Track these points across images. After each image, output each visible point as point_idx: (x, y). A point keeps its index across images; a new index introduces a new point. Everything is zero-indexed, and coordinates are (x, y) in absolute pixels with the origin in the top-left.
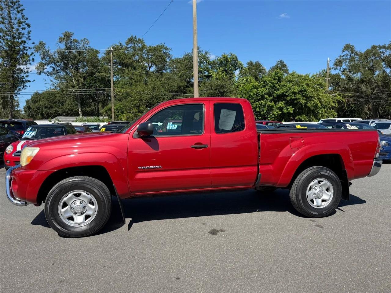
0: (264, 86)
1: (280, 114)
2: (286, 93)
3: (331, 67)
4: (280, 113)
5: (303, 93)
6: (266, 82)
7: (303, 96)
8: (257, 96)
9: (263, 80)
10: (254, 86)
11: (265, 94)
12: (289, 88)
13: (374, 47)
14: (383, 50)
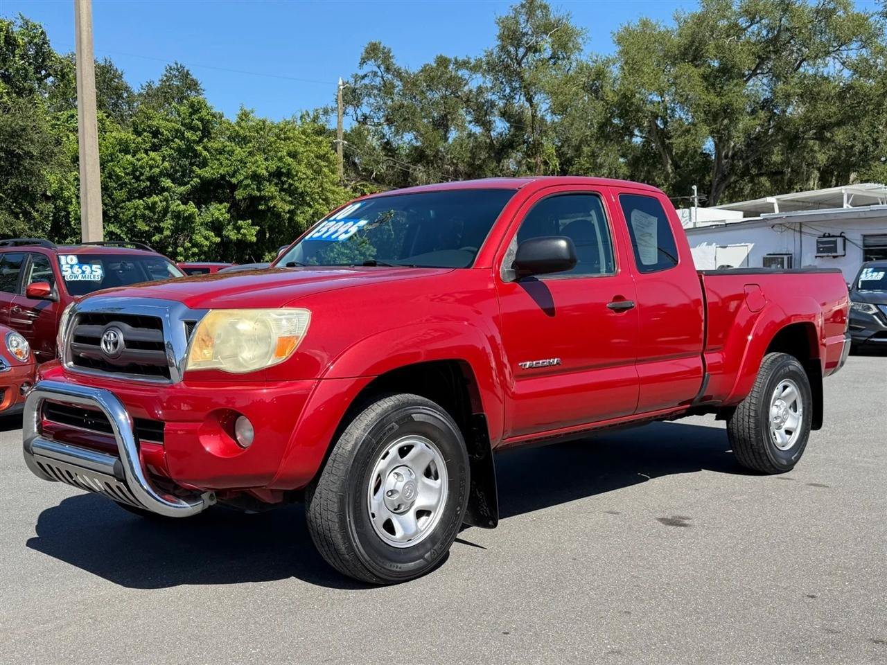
0: (155, 148)
1: (217, 244)
2: (233, 176)
3: (329, 107)
4: (218, 240)
5: (284, 183)
6: (162, 134)
7: (282, 190)
8: (137, 179)
9: (149, 126)
10: (120, 142)
11: (161, 172)
12: (241, 161)
13: (443, 62)
14: (464, 73)
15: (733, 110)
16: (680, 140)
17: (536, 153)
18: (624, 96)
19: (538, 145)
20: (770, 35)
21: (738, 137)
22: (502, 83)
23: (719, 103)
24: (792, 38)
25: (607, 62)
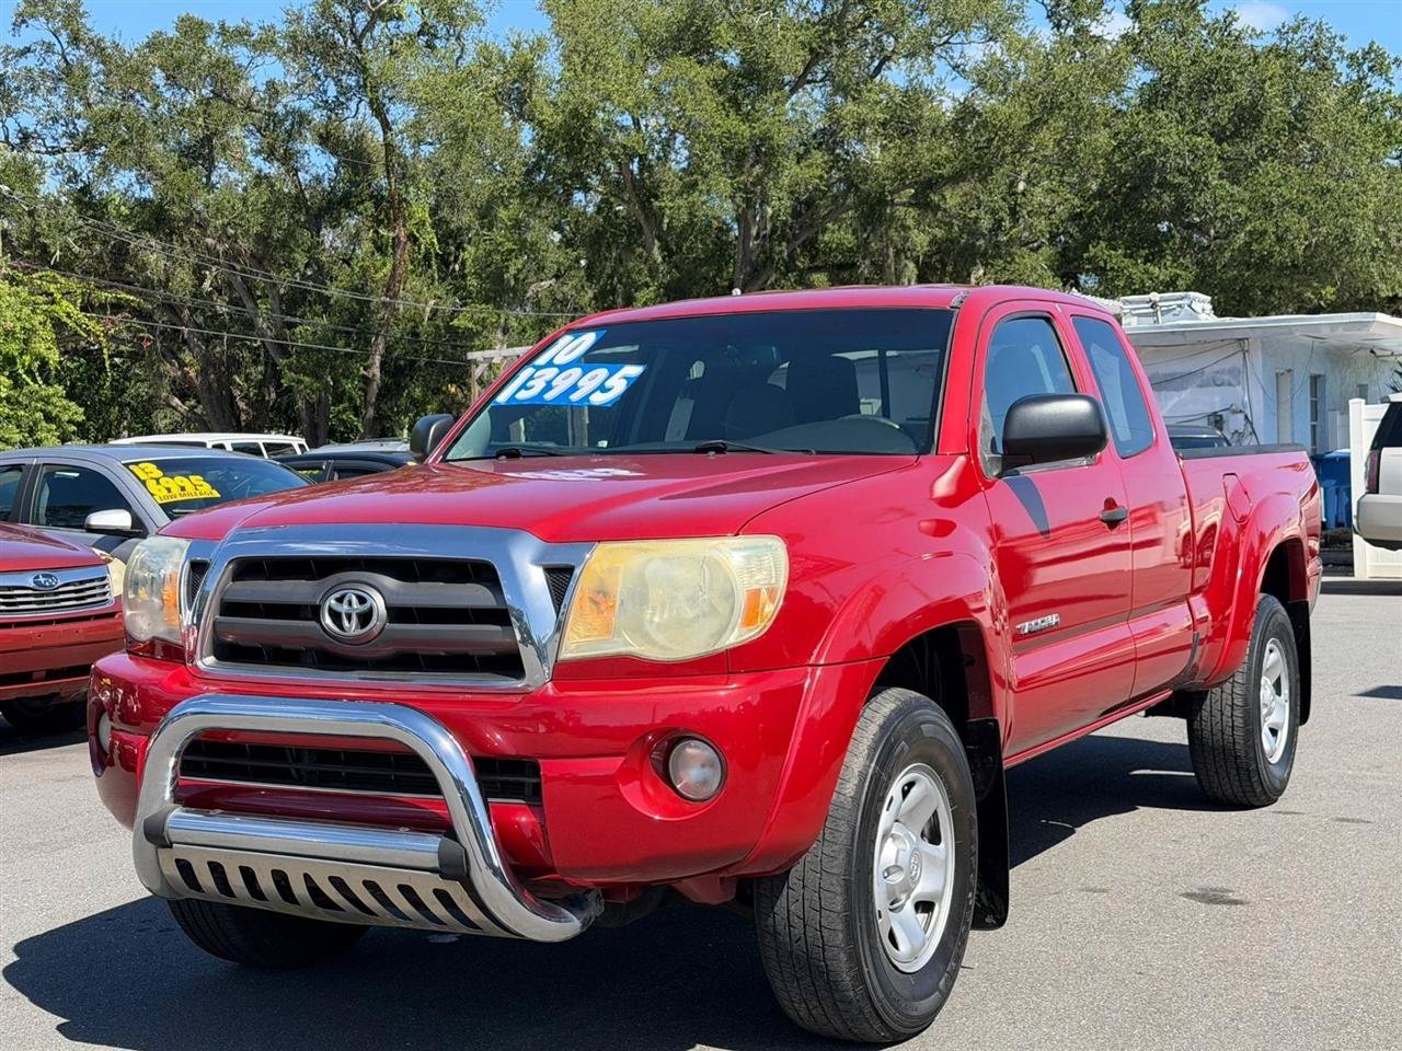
13: (193, 29)
14: (241, 54)
15: (773, 149)
16: (680, 202)
17: (395, 220)
18: (575, 114)
19: (400, 202)
20: (828, 11)
21: (780, 199)
22: (316, 76)
23: (747, 134)
24: (867, 18)
25: (539, 47)
